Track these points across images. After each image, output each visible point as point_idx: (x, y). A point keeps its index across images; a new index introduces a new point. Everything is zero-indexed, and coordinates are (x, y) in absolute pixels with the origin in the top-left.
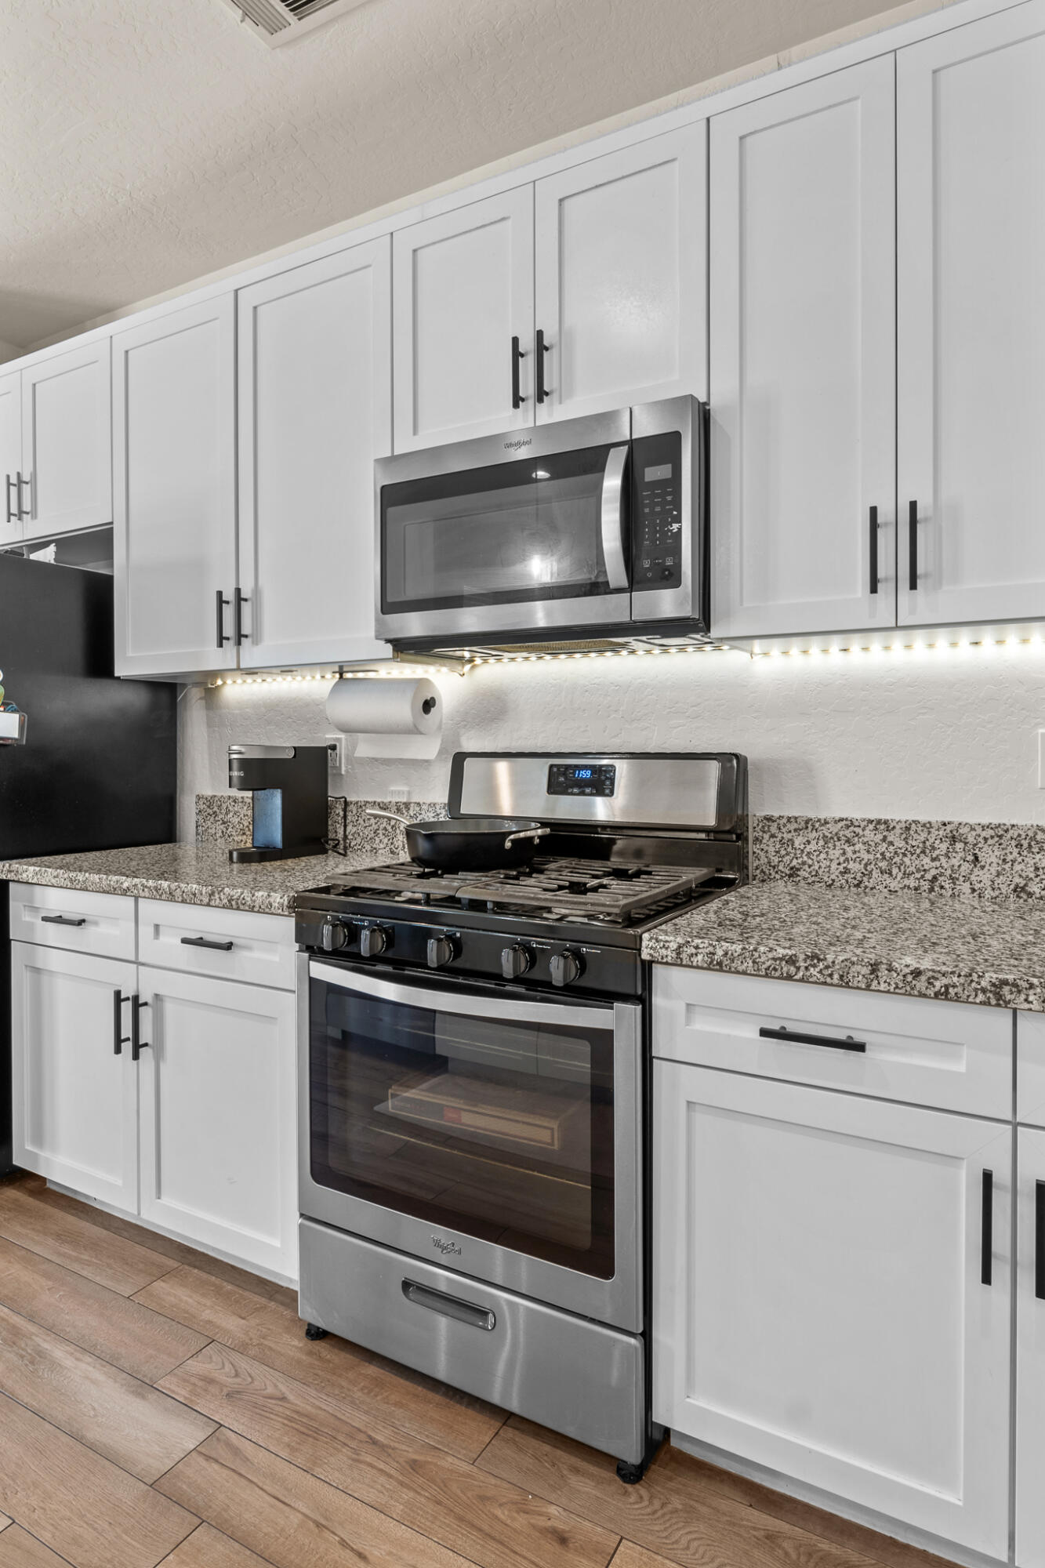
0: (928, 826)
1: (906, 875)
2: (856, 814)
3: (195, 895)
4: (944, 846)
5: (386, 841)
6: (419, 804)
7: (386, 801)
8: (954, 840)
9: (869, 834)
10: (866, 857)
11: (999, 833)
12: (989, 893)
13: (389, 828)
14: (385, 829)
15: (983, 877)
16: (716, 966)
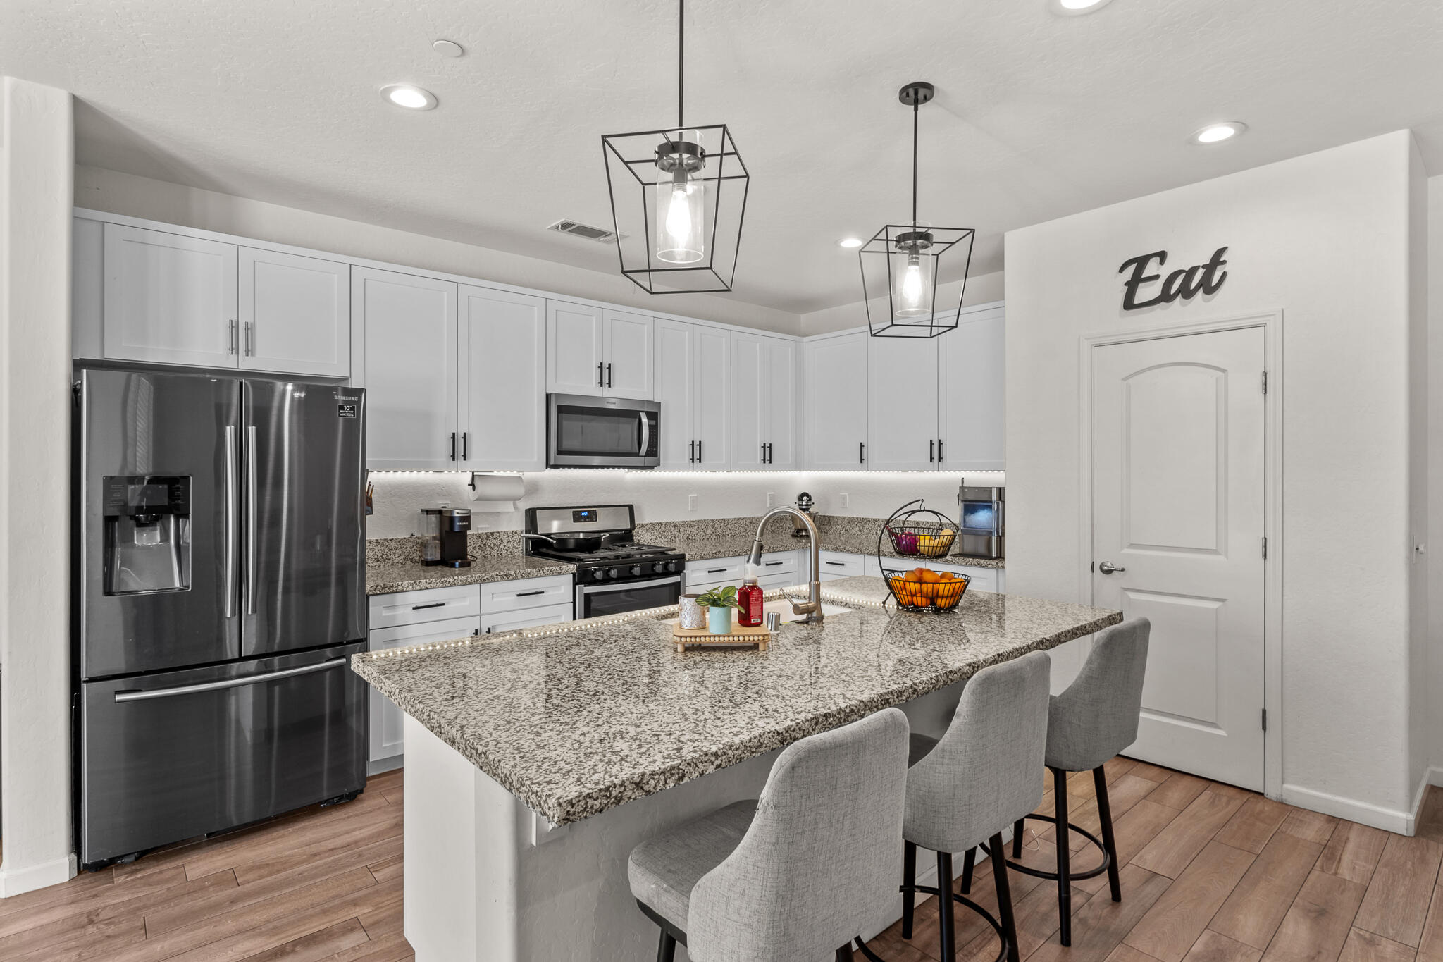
0: (670, 523)
1: (665, 538)
2: (654, 521)
3: (529, 574)
4: (673, 528)
5: (480, 551)
6: (498, 532)
7: (480, 532)
8: (675, 526)
9: (658, 527)
10: (656, 534)
11: (684, 523)
12: (682, 540)
13: (482, 545)
14: (480, 546)
15: (681, 535)
16: (702, 558)
